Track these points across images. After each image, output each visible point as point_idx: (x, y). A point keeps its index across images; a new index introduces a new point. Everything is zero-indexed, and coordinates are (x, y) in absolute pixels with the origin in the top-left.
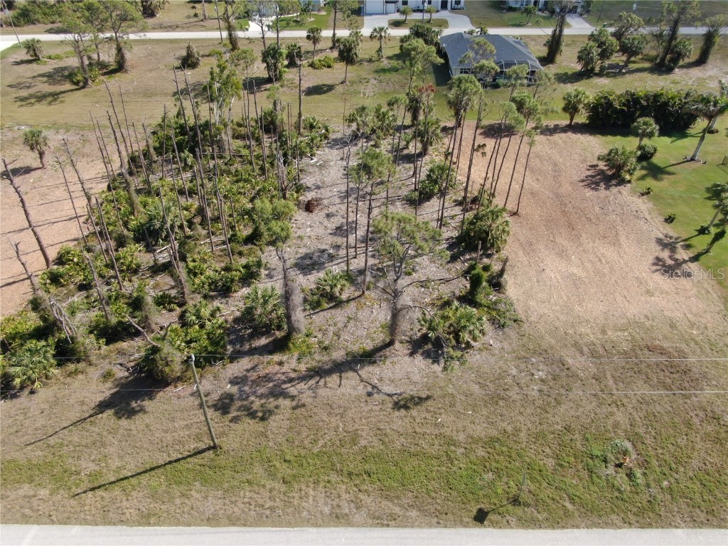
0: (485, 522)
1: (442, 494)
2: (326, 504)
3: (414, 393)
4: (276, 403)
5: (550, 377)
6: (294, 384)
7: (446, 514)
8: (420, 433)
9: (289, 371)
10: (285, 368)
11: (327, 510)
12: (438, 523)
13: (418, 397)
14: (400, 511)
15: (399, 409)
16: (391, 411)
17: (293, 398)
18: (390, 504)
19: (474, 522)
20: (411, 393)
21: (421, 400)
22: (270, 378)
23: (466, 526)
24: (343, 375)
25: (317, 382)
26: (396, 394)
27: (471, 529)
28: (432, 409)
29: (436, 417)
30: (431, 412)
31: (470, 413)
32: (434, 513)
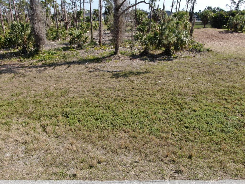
1: (176, 133)
3: (134, 71)
7: (190, 157)
8: (139, 89)
9: (26, 64)
13: (137, 72)
14: (104, 155)
17: (17, 74)
18: (89, 147)
22: (6, 66)
24: (72, 65)
26: (116, 71)
28: (151, 77)
29: (155, 81)
30: (150, 78)
31: (190, 79)
32: (167, 156)
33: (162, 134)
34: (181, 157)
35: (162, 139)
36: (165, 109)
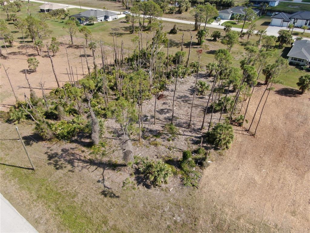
2: (39, 214)
4: (67, 165)
5: (182, 223)
8: (98, 210)
9: (83, 156)
10: (83, 154)
11: (37, 216)
15: (102, 194)
16: (99, 193)
18: (57, 231)
26: (107, 187)
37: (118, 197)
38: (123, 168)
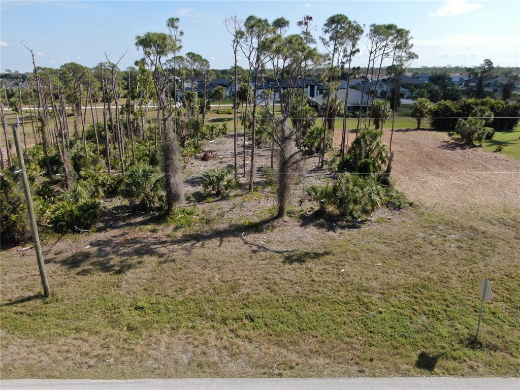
0: (436, 370)
1: (360, 338)
2: (185, 352)
3: (309, 251)
4: (140, 259)
5: (465, 238)
6: (165, 245)
7: (371, 360)
8: (320, 282)
9: (162, 236)
10: (159, 234)
11: (185, 359)
12: (361, 371)
13: (314, 253)
14: (299, 358)
15: (291, 263)
16: (281, 264)
17: (161, 256)
19: (418, 370)
20: (305, 250)
21: (317, 255)
22: (138, 241)
23: (406, 374)
24: (224, 239)
25: (194, 244)
26: (287, 251)
27: (414, 378)
28: (332, 262)
29: (338, 269)
30: (330, 264)
31: (380, 265)
32: (352, 360)
33: (348, 339)
34: (364, 360)
35: (348, 344)
36: (350, 311)
37: (327, 253)
38: (275, 223)
